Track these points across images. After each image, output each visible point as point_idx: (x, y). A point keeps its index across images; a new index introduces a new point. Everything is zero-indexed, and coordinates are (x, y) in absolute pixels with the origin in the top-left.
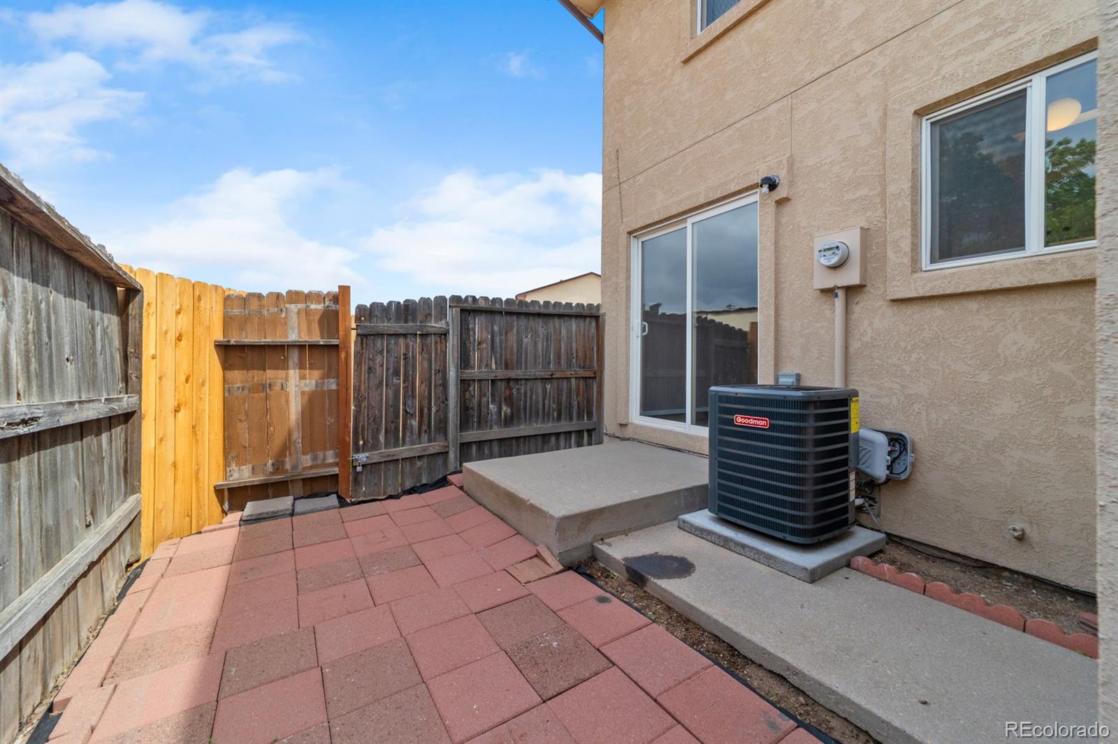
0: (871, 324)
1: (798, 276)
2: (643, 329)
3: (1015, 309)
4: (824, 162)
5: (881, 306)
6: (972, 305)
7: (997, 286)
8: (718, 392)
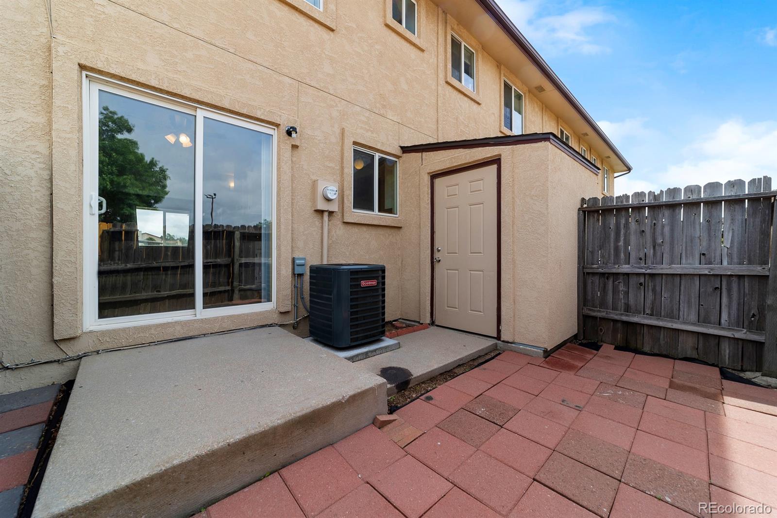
0: (336, 231)
1: (301, 197)
2: (100, 205)
3: (374, 232)
4: (316, 138)
5: (339, 224)
6: (364, 229)
7: (373, 223)
8: (350, 269)
